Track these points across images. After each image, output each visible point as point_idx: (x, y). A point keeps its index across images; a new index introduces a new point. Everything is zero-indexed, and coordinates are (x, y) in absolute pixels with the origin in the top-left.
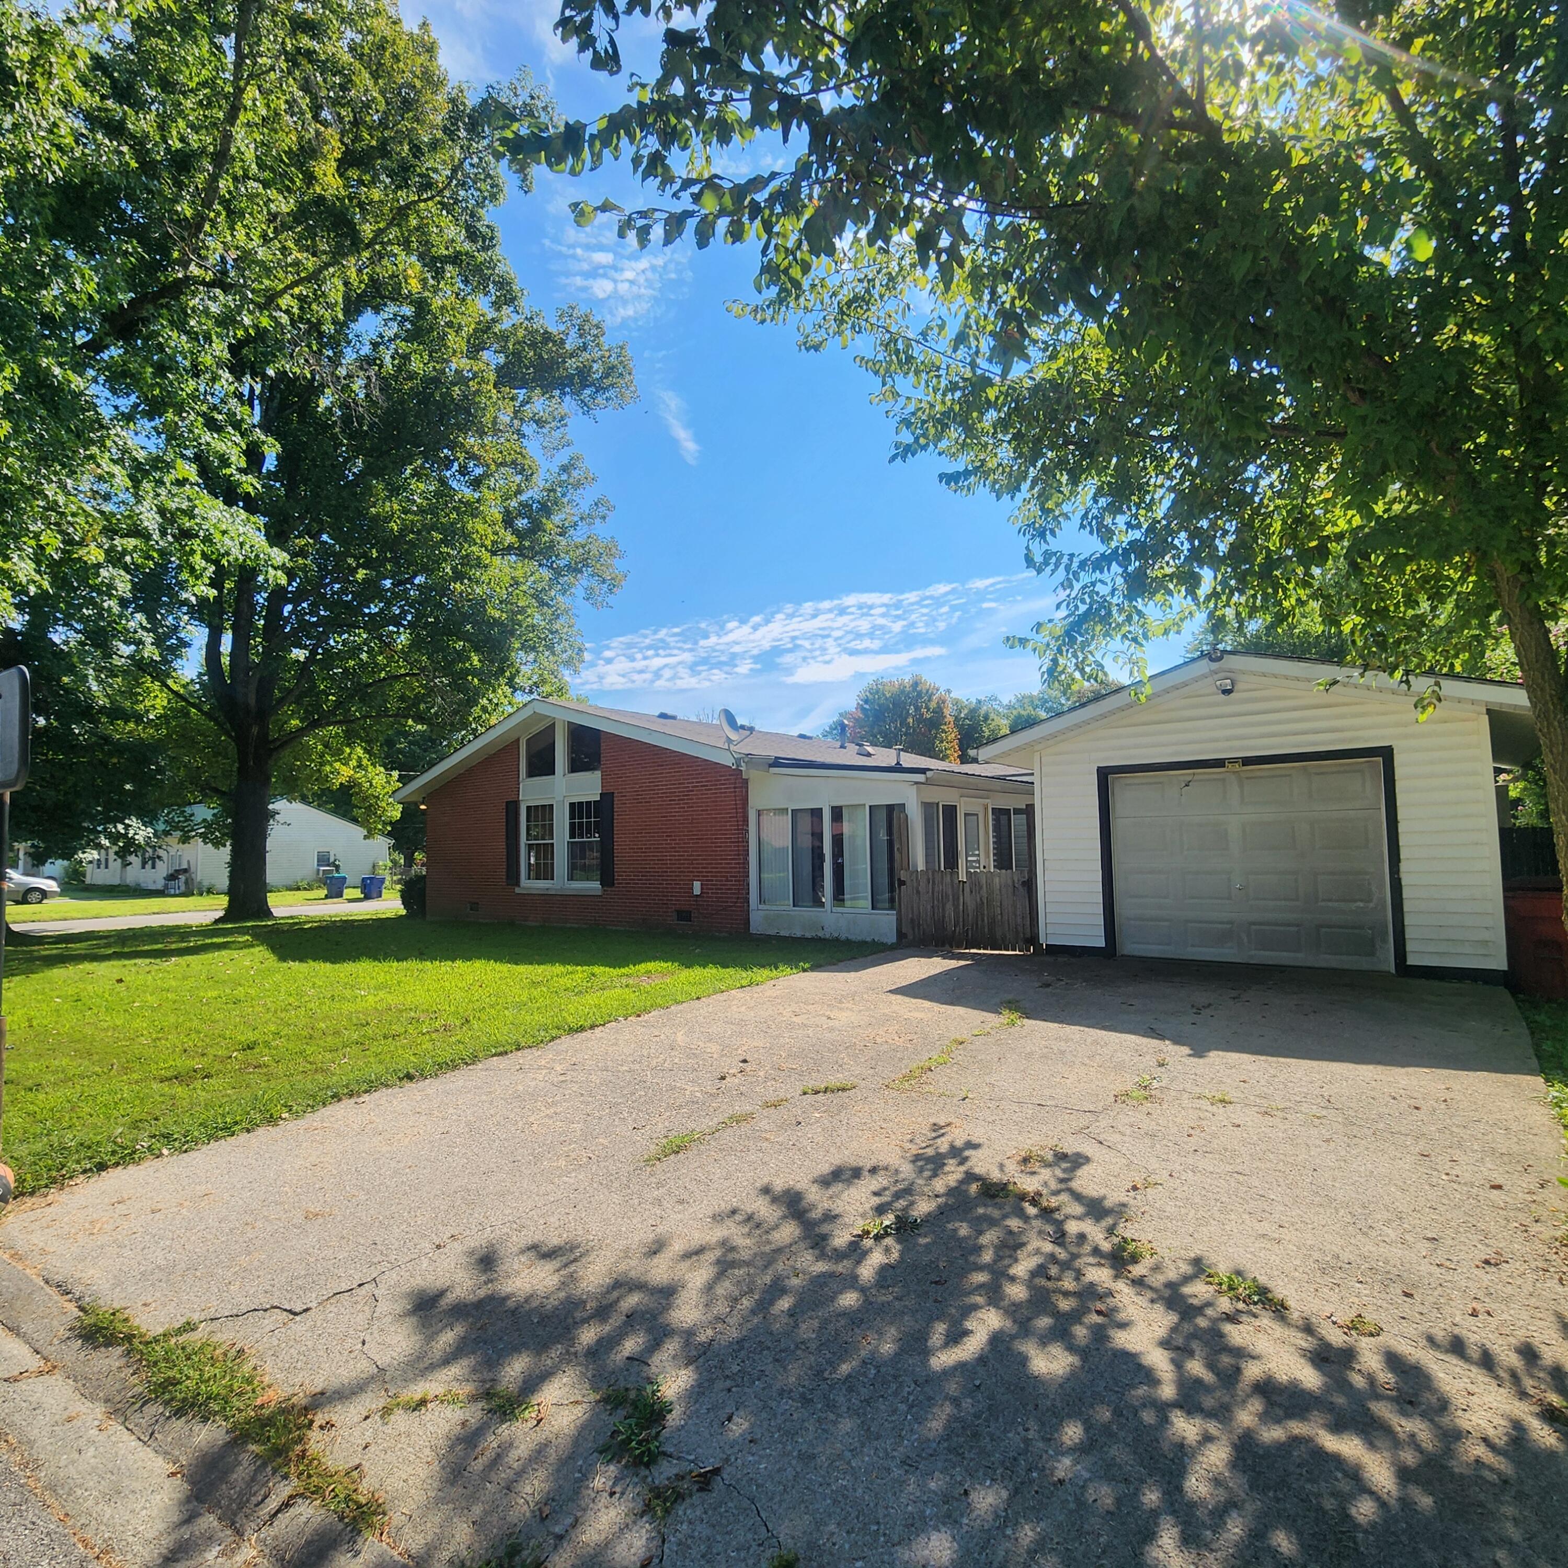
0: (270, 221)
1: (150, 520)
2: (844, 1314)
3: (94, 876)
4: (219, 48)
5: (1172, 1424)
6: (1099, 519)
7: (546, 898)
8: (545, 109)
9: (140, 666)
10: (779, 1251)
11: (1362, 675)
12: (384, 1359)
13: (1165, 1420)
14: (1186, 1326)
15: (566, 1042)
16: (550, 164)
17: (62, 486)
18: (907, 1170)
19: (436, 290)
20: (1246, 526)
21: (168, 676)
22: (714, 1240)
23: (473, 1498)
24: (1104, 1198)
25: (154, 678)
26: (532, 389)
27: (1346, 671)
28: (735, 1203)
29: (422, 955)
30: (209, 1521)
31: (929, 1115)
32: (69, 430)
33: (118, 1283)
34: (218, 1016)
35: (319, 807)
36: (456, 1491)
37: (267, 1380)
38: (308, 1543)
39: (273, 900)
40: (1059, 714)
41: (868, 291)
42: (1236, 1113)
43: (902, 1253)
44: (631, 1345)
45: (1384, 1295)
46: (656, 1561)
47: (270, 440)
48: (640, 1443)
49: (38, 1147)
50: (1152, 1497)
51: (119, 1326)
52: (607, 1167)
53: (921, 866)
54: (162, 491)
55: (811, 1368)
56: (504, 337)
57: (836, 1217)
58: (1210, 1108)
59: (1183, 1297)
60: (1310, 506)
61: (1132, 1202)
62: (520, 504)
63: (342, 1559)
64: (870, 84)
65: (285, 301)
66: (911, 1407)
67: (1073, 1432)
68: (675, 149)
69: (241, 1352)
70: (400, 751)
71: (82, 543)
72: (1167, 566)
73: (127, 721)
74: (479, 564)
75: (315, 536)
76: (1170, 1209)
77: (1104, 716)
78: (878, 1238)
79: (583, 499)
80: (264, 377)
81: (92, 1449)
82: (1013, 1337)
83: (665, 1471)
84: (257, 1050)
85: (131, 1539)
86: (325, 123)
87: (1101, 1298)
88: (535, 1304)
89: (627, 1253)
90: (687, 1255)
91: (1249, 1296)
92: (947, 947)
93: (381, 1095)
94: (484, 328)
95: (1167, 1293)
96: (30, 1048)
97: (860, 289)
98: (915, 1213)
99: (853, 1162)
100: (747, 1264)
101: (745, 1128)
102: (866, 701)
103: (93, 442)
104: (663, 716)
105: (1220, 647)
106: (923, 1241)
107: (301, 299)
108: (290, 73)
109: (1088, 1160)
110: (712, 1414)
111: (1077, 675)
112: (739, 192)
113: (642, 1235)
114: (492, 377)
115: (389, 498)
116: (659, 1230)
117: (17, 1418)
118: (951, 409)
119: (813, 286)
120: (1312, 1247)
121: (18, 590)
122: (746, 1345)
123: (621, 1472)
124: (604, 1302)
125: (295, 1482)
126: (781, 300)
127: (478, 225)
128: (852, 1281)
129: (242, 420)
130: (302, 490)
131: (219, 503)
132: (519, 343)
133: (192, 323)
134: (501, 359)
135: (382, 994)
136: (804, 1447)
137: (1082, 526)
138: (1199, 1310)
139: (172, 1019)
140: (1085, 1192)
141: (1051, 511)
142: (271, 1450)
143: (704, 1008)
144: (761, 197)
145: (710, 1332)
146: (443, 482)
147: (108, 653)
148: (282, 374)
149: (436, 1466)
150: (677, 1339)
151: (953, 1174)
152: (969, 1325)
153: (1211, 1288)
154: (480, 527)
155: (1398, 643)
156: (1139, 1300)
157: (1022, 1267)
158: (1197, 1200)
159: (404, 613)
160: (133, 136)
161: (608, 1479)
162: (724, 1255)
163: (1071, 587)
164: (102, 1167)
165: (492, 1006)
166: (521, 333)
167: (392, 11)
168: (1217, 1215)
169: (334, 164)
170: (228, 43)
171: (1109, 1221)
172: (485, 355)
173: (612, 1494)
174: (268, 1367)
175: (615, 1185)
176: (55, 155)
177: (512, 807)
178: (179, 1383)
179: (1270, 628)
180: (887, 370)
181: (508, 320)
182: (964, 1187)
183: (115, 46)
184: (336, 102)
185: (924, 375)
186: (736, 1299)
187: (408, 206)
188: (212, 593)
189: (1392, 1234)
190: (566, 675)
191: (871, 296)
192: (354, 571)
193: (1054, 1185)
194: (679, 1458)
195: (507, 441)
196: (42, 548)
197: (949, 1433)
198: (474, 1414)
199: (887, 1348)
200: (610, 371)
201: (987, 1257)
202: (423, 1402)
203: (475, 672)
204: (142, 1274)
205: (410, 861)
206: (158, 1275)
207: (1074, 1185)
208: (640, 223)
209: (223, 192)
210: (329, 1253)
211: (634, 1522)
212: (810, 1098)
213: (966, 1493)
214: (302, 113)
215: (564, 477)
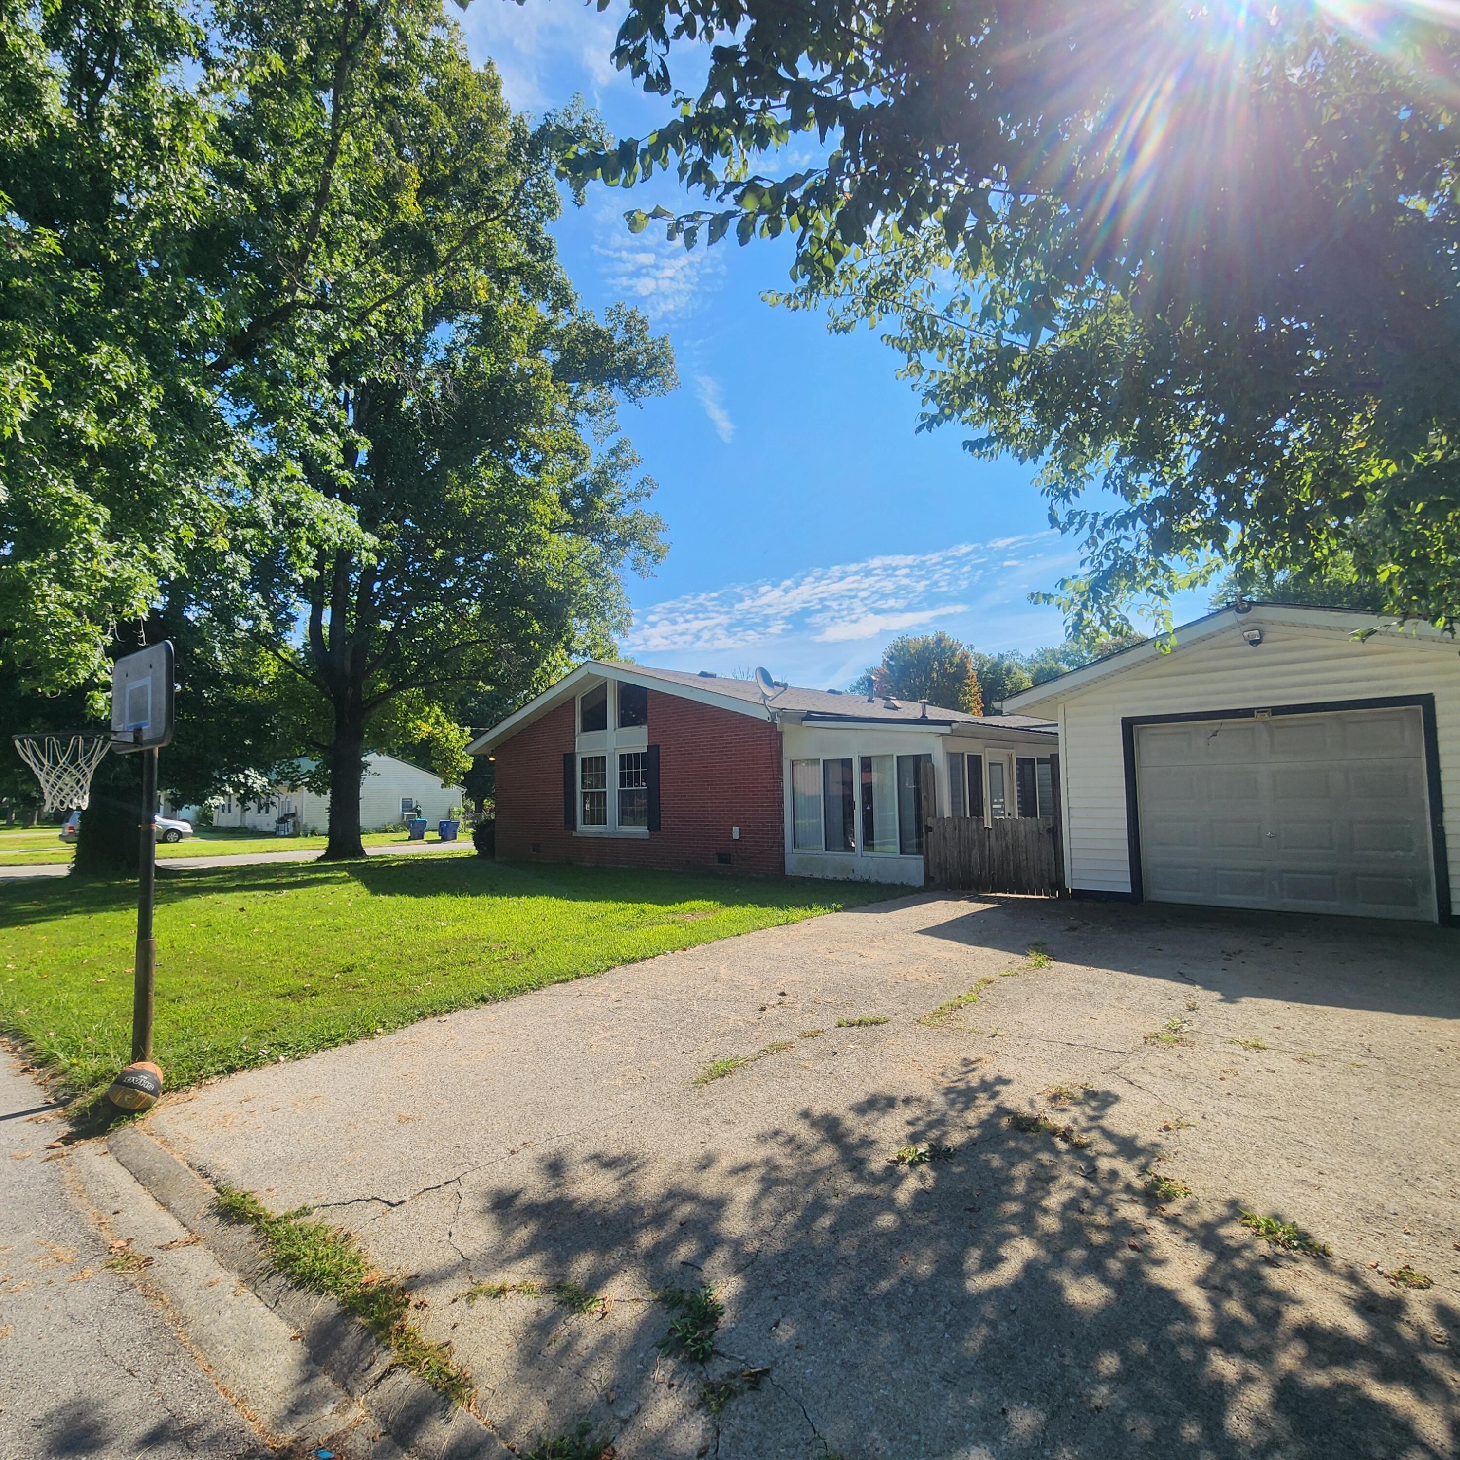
0: (362, 248)
1: (265, 512)
2: (883, 1234)
3: (220, 820)
4: (319, 102)
5: (1211, 1361)
6: (1123, 478)
7: (599, 841)
8: (595, 129)
9: (257, 638)
10: (819, 1172)
11: (1401, 624)
12: (468, 1251)
13: (1202, 1359)
14: (1223, 1266)
15: (620, 972)
16: (606, 180)
17: (196, 486)
18: (939, 1102)
19: (501, 299)
20: (1275, 479)
21: (280, 646)
22: (759, 1158)
23: (547, 1379)
24: (1136, 1137)
25: (268, 649)
26: (584, 382)
27: (1384, 620)
28: (777, 1125)
29: (493, 891)
30: (325, 1381)
31: (960, 1050)
32: (201, 439)
33: (247, 1171)
34: (322, 941)
35: (403, 759)
36: (533, 1372)
37: (370, 1261)
38: (408, 1408)
39: (365, 840)
40: (1082, 667)
41: (895, 274)
42: (1271, 1060)
43: (937, 1180)
44: (685, 1251)
45: (1435, 1248)
46: (711, 1451)
47: (363, 439)
48: (695, 1341)
49: (181, 1050)
50: (1191, 1431)
51: (249, 1207)
52: (659, 1088)
53: (947, 814)
54: (275, 487)
55: (852, 1283)
56: (560, 336)
57: (873, 1142)
58: (1243, 1053)
59: (1219, 1239)
60: (1343, 456)
61: (1164, 1142)
62: (575, 485)
63: (437, 1424)
64: (898, 82)
65: (374, 317)
66: (949, 1326)
67: (1109, 1363)
68: (717, 156)
69: (348, 1236)
70: (471, 709)
71: (211, 535)
72: (1194, 521)
73: (246, 686)
74: (539, 541)
75: (400, 521)
76: (1204, 1150)
77: (1128, 668)
78: (913, 1164)
79: (629, 480)
80: (357, 384)
81: (229, 1312)
82: (1048, 1266)
83: (718, 1369)
84: (355, 972)
85: (262, 1392)
86: (407, 160)
87: (1134, 1233)
88: (598, 1208)
89: (679, 1167)
90: (734, 1171)
91: (1289, 1241)
92: (974, 891)
93: (459, 1015)
94: (543, 329)
95: (1202, 1233)
96: (172, 965)
97: (887, 272)
98: (949, 1144)
99: (888, 1092)
100: (790, 1182)
101: (785, 1055)
102: (892, 658)
103: (219, 448)
104: (703, 674)
105: (1247, 598)
106: (957, 1170)
107: (387, 314)
108: (378, 117)
109: (1117, 1099)
110: (760, 1320)
111: (1103, 629)
112: (778, 191)
113: (693, 1151)
114: (550, 373)
115: (461, 485)
116: (708, 1146)
117: (169, 1280)
118: (976, 380)
119: (842, 273)
120: (1354, 1196)
121: (162, 575)
122: (791, 1258)
123: (678, 1366)
124: (660, 1210)
125: (396, 1353)
126: (812, 288)
127: (538, 238)
128: (889, 1204)
129: (340, 422)
130: (390, 482)
131: (321, 496)
132: (573, 341)
133: (299, 341)
134: (557, 356)
135: (459, 925)
136: (847, 1357)
137: (1106, 486)
138: (1237, 1251)
139: (285, 945)
140: (1116, 1131)
141: (1074, 472)
142: (375, 1323)
143: (746, 942)
144: (797, 194)
145: (756, 1244)
146: (508, 469)
147: (231, 627)
148: (372, 380)
149: (514, 1349)
150: (727, 1248)
151: (984, 1108)
152: (1004, 1252)
153: (1248, 1231)
154: (540, 508)
155: (1441, 589)
156: (1173, 1237)
157: (1055, 1200)
158: (1232, 1142)
159: (475, 587)
160: (251, 185)
161: (666, 1372)
162: (768, 1173)
163: (1096, 544)
164: (231, 1070)
165: (554, 938)
166: (575, 332)
167: (462, 55)
168: (1253, 1158)
169: (414, 194)
170: (326, 97)
171: (1142, 1160)
172: (544, 353)
173: (671, 1386)
174: (370, 1250)
175: (667, 1104)
176: (191, 207)
177: (570, 758)
178: (298, 1259)
179: (1299, 579)
180: (913, 347)
181: (563, 321)
182: (995, 1121)
183: (236, 109)
184: (416, 141)
185: (948, 350)
186: (780, 1215)
187: (477, 226)
188: (316, 573)
189: (1440, 1186)
190: (615, 637)
191: (898, 278)
192: (433, 550)
193: (1083, 1122)
194: (730, 1358)
195: (563, 430)
196: (180, 540)
197: (986, 1353)
198: (547, 1304)
199: (925, 1269)
200: (653, 361)
201: (1020, 1188)
202: (502, 1291)
203: (536, 637)
204: (266, 1163)
205: (480, 807)
206: (278, 1164)
207: (1105, 1123)
208: (687, 225)
209: (323, 226)
210: (418, 1153)
211: (691, 1414)
212: (844, 1030)
213: (1004, 1412)
214: (388, 152)
215: (613, 460)
